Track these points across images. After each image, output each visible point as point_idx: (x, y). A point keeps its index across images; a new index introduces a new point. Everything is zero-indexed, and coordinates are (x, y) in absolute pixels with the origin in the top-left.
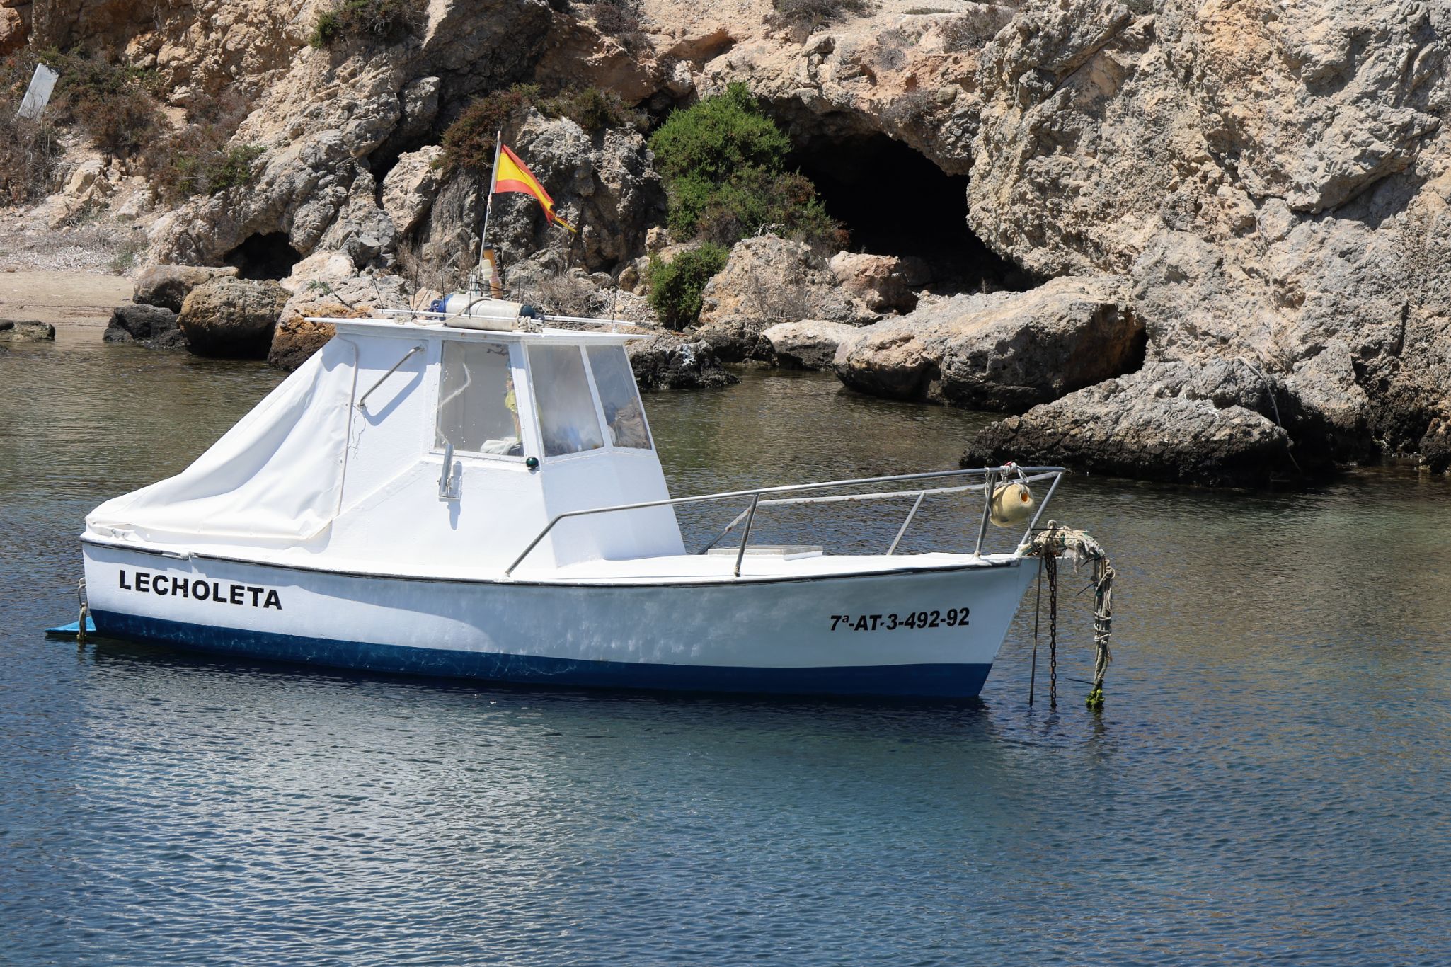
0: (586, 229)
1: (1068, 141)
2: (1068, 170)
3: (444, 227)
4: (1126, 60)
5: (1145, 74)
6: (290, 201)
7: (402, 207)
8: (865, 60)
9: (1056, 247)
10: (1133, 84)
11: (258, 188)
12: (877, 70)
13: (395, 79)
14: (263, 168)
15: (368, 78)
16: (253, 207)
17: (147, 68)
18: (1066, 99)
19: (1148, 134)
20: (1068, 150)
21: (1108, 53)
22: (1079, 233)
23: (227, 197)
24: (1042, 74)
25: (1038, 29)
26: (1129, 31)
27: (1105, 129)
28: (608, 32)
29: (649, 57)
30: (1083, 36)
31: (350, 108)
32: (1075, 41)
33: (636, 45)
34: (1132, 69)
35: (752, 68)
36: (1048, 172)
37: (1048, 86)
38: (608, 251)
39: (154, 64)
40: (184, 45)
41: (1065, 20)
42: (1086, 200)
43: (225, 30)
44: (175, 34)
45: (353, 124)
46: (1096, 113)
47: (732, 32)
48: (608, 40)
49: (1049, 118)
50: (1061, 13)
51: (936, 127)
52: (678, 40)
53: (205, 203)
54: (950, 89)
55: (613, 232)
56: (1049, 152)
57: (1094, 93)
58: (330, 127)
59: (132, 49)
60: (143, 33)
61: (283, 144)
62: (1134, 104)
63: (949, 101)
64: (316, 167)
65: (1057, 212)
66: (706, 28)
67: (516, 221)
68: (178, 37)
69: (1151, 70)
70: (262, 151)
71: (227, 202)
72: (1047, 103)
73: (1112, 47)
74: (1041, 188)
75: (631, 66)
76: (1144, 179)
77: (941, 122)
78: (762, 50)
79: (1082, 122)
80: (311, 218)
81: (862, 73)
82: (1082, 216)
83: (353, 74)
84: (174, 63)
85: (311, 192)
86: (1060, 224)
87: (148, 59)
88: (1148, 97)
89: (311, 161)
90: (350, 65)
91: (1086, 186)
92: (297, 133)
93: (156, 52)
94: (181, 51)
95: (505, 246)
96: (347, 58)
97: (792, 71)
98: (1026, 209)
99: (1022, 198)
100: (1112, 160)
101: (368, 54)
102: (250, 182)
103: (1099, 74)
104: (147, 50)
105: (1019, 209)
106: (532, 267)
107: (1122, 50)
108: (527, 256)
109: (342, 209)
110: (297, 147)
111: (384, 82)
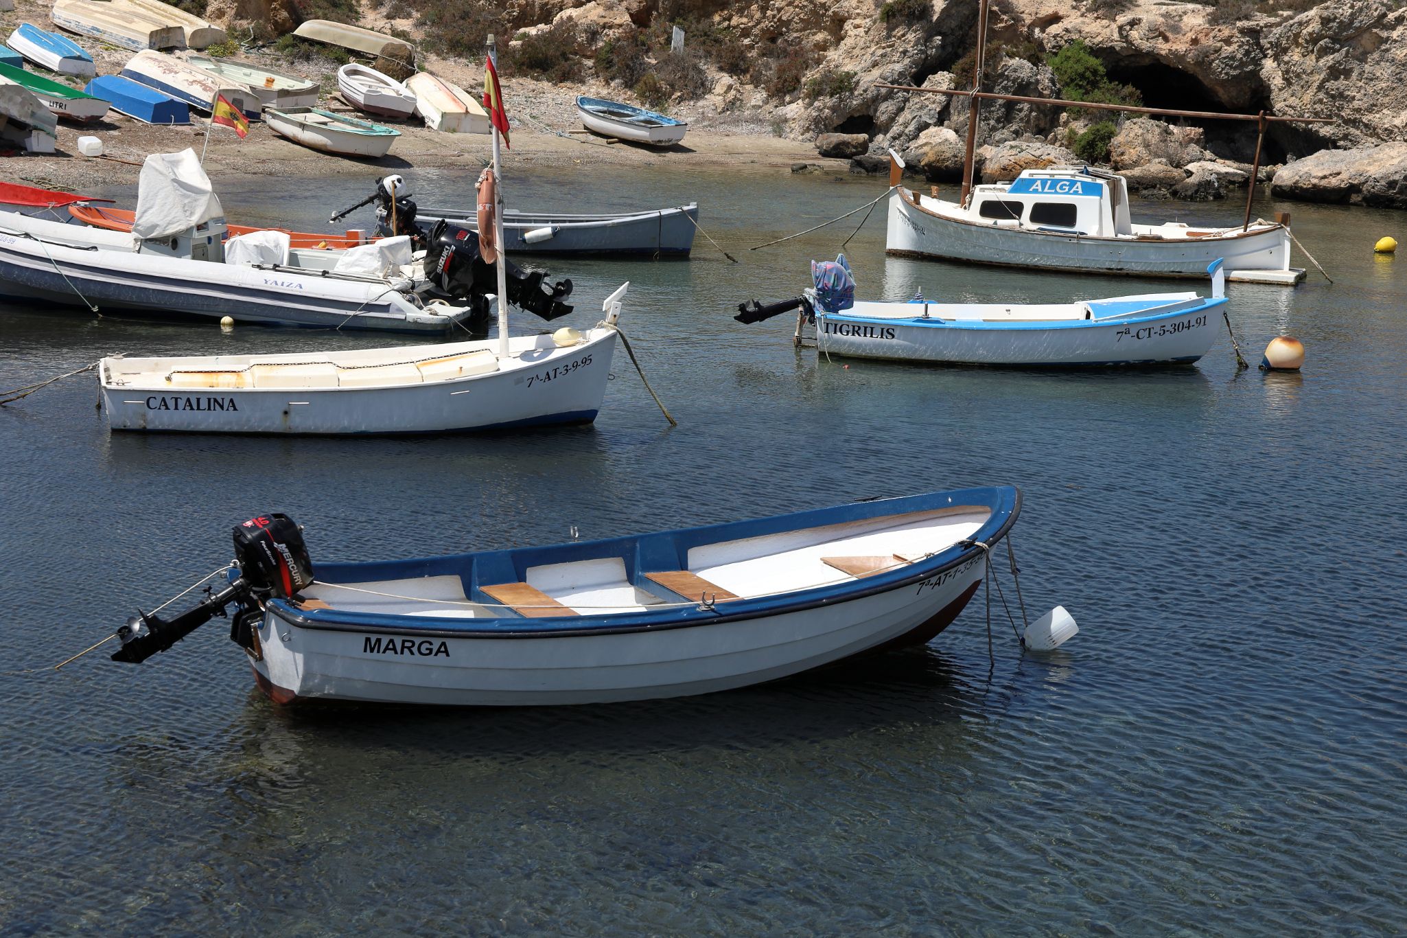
0: (1034, 114)
1: (1347, 73)
2: (1348, 88)
3: (959, 113)
4: (1385, 34)
5: (1396, 41)
6: (877, 100)
7: (934, 102)
8: (1162, 29)
9: (1339, 125)
10: (1388, 46)
11: (856, 93)
12: (1168, 34)
13: (923, 37)
14: (857, 83)
15: (911, 36)
16: (855, 102)
17: (725, 29)
18: (1348, 52)
19: (1398, 71)
20: (1346, 78)
21: (1375, 30)
22: (1356, 119)
23: (840, 98)
24: (1334, 39)
25: (1336, 18)
26: (1385, 21)
27: (1367, 68)
28: (1004, 13)
29: (1023, 26)
30: (1361, 22)
31: (905, 52)
32: (1356, 24)
33: (1017, 19)
34: (1388, 39)
35: (1080, 32)
36: (1338, 89)
37: (1338, 46)
38: (1042, 125)
39: (729, 26)
40: (746, 17)
41: (1352, 14)
42: (1360, 103)
43: (779, 10)
44: (741, 12)
45: (907, 61)
46: (1362, 59)
47: (1061, 13)
48: (1005, 18)
49: (1338, 62)
50: (1350, 11)
51: (1211, 64)
52: (1034, 18)
53: (829, 101)
54: (1219, 44)
55: (1046, 116)
56: (1336, 79)
57: (1361, 50)
58: (894, 62)
59: (717, 18)
60: (722, 10)
61: (868, 70)
62: (1389, 56)
63: (1218, 50)
64: (892, 83)
65: (1341, 108)
66: (1046, 11)
67: (999, 110)
68: (743, 13)
69: (1399, 39)
70: (856, 74)
71: (841, 100)
72: (1336, 54)
73: (1376, 28)
74: (1333, 97)
75: (1016, 30)
76: (1395, 92)
77: (1213, 61)
78: (1083, 23)
79: (1355, 64)
80: (890, 108)
81: (1159, 36)
82: (1358, 110)
83: (903, 35)
84: (742, 26)
85: (890, 95)
86: (1343, 114)
87: (726, 23)
88: (1398, 52)
89: (890, 79)
90: (899, 31)
91: (1358, 96)
92: (875, 64)
93: (729, 20)
94: (745, 20)
95: (992, 122)
96: (897, 27)
97: (1108, 34)
98: (1322, 106)
99: (1321, 101)
100: (1372, 83)
101: (910, 26)
102: (852, 90)
103: (1366, 40)
104: (725, 20)
105: (1318, 107)
106: (1006, 133)
107: (1382, 29)
108: (1003, 128)
109: (907, 104)
110: (876, 72)
111: (919, 39)
